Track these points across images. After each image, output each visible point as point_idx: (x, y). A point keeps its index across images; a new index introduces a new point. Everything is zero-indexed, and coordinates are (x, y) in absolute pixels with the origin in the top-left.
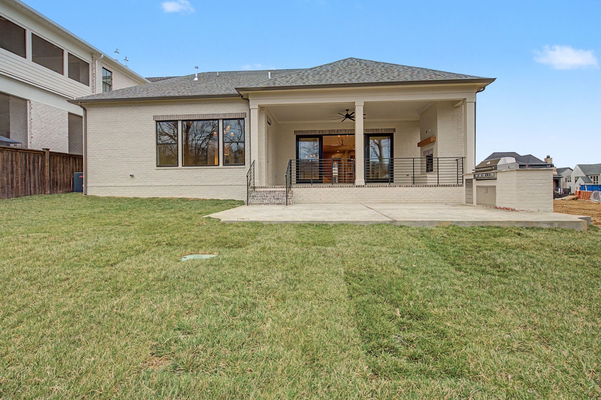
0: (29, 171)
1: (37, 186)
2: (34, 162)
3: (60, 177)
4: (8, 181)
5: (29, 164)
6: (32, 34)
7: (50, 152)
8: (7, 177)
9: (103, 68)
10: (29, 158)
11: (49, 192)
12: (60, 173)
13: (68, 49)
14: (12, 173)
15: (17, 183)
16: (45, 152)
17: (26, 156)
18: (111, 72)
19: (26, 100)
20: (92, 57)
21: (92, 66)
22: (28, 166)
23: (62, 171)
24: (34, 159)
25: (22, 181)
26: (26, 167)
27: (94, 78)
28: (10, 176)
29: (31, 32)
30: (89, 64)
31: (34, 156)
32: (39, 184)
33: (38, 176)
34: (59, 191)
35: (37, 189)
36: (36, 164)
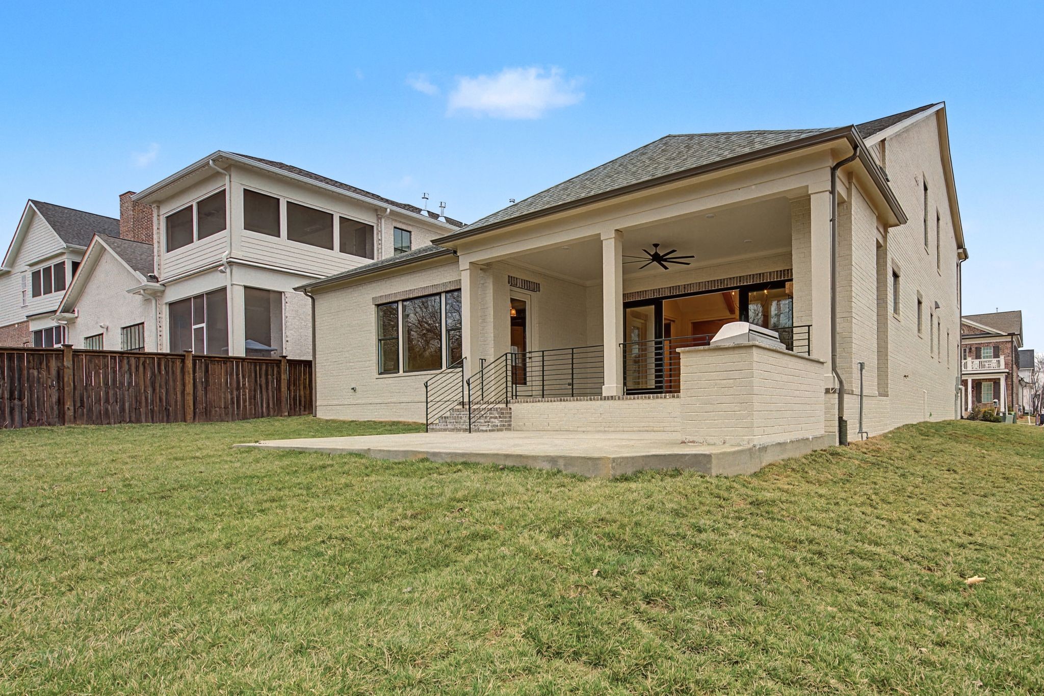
0: (261, 386)
1: (271, 406)
2: (267, 375)
3: (305, 393)
4: (232, 399)
5: (260, 377)
6: (288, 202)
7: (289, 361)
8: (232, 394)
9: (395, 228)
10: (260, 369)
11: (287, 414)
12: (305, 387)
13: (338, 212)
14: (238, 389)
15: (245, 401)
16: (280, 361)
17: (255, 367)
18: (410, 232)
19: (281, 293)
20: (377, 215)
21: (377, 229)
22: (258, 379)
23: (307, 386)
24: (267, 371)
25: (250, 399)
26: (256, 381)
27: (380, 246)
28: (235, 393)
29: (286, 200)
30: (373, 226)
31: (267, 367)
32: (274, 403)
33: (273, 392)
34: (302, 413)
35: (271, 410)
36: (270, 377)
